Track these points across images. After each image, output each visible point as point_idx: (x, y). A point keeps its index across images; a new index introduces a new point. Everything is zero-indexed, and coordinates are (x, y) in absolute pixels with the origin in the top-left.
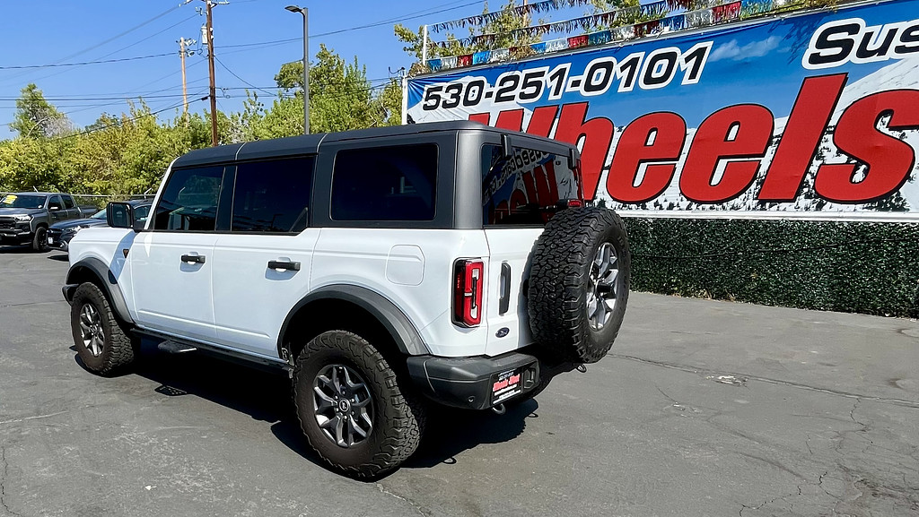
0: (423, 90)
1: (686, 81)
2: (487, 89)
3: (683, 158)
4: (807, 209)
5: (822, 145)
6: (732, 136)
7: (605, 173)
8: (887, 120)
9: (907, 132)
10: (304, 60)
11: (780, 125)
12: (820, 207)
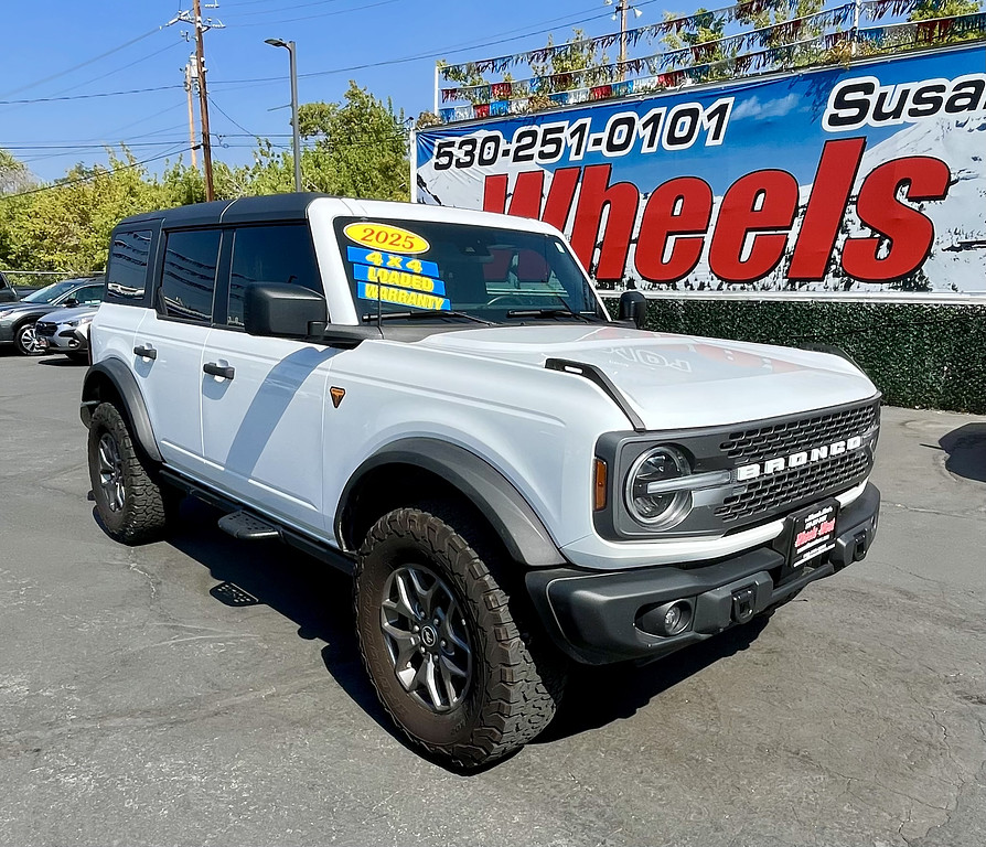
0: (434, 145)
1: (710, 142)
2: (503, 145)
3: (711, 230)
4: (836, 289)
5: (847, 217)
6: (758, 206)
7: (633, 247)
8: (905, 189)
9: (925, 203)
10: (292, 105)
11: (805, 193)
12: (848, 286)
